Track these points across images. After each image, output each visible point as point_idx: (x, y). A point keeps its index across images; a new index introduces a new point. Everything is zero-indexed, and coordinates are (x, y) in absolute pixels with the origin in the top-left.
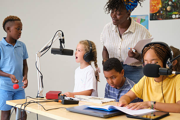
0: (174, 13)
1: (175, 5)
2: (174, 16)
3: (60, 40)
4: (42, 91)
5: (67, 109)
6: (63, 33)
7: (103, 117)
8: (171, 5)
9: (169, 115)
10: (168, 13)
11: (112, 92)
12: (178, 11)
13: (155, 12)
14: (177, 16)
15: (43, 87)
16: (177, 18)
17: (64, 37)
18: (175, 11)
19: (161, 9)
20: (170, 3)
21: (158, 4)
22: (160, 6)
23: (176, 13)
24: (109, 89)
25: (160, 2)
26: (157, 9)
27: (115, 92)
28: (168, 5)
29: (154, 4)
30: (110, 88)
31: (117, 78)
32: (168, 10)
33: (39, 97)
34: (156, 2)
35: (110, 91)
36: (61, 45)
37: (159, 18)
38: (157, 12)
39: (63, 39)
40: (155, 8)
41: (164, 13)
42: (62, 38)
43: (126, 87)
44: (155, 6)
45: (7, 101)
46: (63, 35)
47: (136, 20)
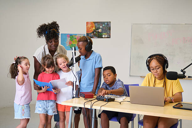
0: (104, 34)
1: (105, 28)
2: (103, 36)
8: (102, 29)
10: (99, 34)
12: (106, 32)
13: (90, 32)
14: (106, 36)
16: (106, 38)
18: (104, 33)
19: (95, 31)
20: (101, 27)
21: (92, 27)
22: (94, 28)
23: (105, 34)
25: (94, 25)
26: (91, 30)
28: (100, 28)
29: (89, 27)
32: (100, 32)
34: (91, 25)
37: (93, 37)
38: (91, 32)
40: (90, 29)
41: (96, 34)
44: (90, 28)
47: (77, 37)
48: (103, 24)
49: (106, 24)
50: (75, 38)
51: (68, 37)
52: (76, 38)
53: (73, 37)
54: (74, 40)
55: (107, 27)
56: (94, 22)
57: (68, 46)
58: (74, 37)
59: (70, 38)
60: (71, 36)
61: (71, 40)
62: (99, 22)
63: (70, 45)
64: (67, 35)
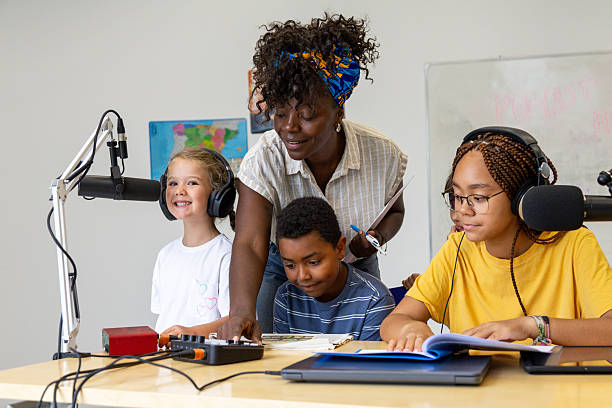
3: (112, 144)
4: (75, 332)
6: (120, 122)
11: (307, 315)
15: (77, 316)
17: (126, 134)
24: (291, 309)
27: (315, 316)
30: (295, 304)
31: (325, 264)
33: (69, 355)
35: (297, 313)
36: (114, 162)
39: (123, 144)
42: (117, 138)
43: (355, 292)
46: (121, 129)
47: (213, 133)
50: (206, 138)
51: (180, 134)
52: (209, 137)
53: (198, 135)
58: (203, 133)
59: (184, 138)
60: (189, 131)
64: (175, 128)
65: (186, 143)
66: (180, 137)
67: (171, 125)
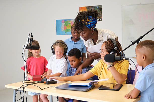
5: (57, 88)
7: (85, 91)
9: (123, 86)
30: (72, 70)
33: (26, 80)
34: (83, 10)
45: (5, 85)
47: (71, 22)
48: (95, 8)
49: (97, 8)
51: (63, 23)
52: (70, 23)
53: (67, 23)
54: (68, 25)
55: (98, 10)
56: (86, 7)
57: (63, 31)
59: (64, 24)
61: (66, 25)
62: (91, 7)
63: (65, 30)
64: (62, 21)
65: (65, 25)
66: (63, 24)
67: (61, 21)
